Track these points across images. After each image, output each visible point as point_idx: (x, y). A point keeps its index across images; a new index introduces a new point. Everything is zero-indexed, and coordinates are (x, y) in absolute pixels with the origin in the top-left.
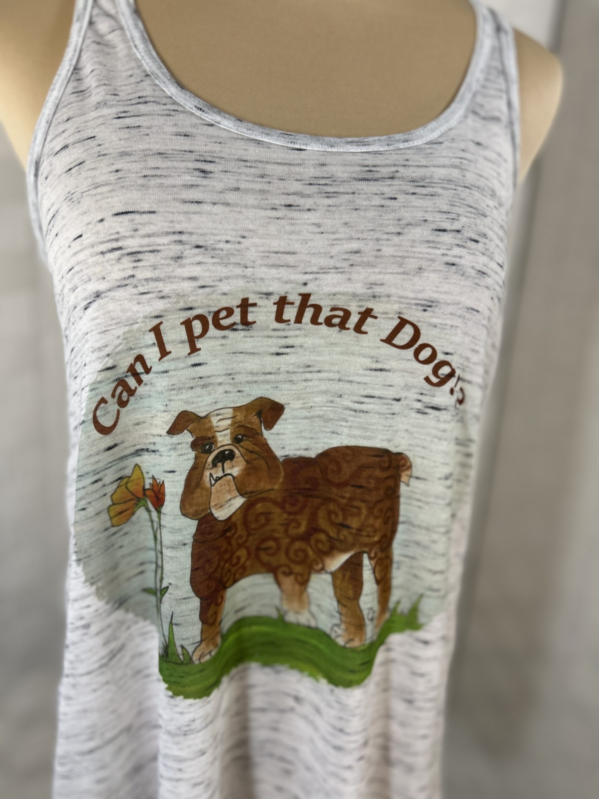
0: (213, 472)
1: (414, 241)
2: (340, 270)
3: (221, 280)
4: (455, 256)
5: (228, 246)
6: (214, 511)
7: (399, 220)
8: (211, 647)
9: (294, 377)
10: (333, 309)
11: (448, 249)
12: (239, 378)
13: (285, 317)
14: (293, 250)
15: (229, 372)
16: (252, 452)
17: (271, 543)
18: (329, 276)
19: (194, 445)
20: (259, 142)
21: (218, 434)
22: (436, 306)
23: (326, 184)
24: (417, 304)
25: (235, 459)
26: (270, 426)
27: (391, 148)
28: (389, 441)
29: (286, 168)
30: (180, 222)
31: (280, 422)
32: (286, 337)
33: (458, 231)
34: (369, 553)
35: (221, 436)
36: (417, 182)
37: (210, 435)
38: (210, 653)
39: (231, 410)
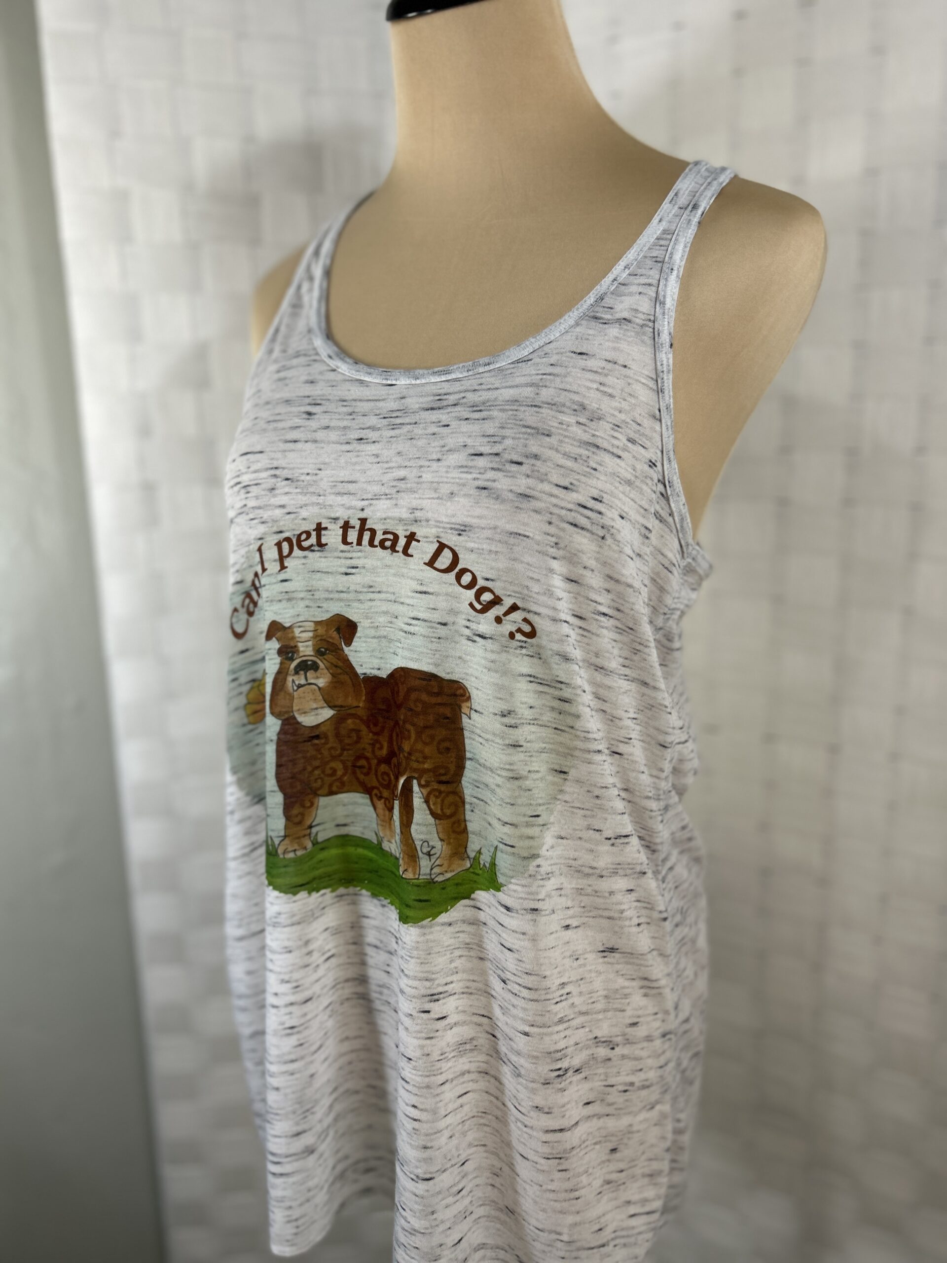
0: (295, 678)
1: (449, 467)
2: (389, 496)
3: (301, 507)
4: (488, 480)
5: (308, 478)
6: (297, 716)
7: (444, 446)
8: (296, 847)
9: (361, 597)
10: (384, 533)
11: (480, 473)
12: (318, 595)
13: (349, 540)
14: (354, 479)
15: (310, 588)
16: (336, 666)
17: (363, 762)
18: (382, 502)
19: (280, 652)
20: (361, 382)
21: (300, 644)
22: (470, 530)
23: (397, 417)
24: (451, 529)
25: (319, 671)
26: (349, 643)
27: (471, 373)
28: (437, 665)
29: (372, 404)
30: (277, 459)
31: (356, 639)
32: (351, 558)
33: (497, 454)
34: (418, 780)
35: (303, 646)
36: (477, 406)
37: (292, 644)
38: (295, 851)
39: (312, 624)
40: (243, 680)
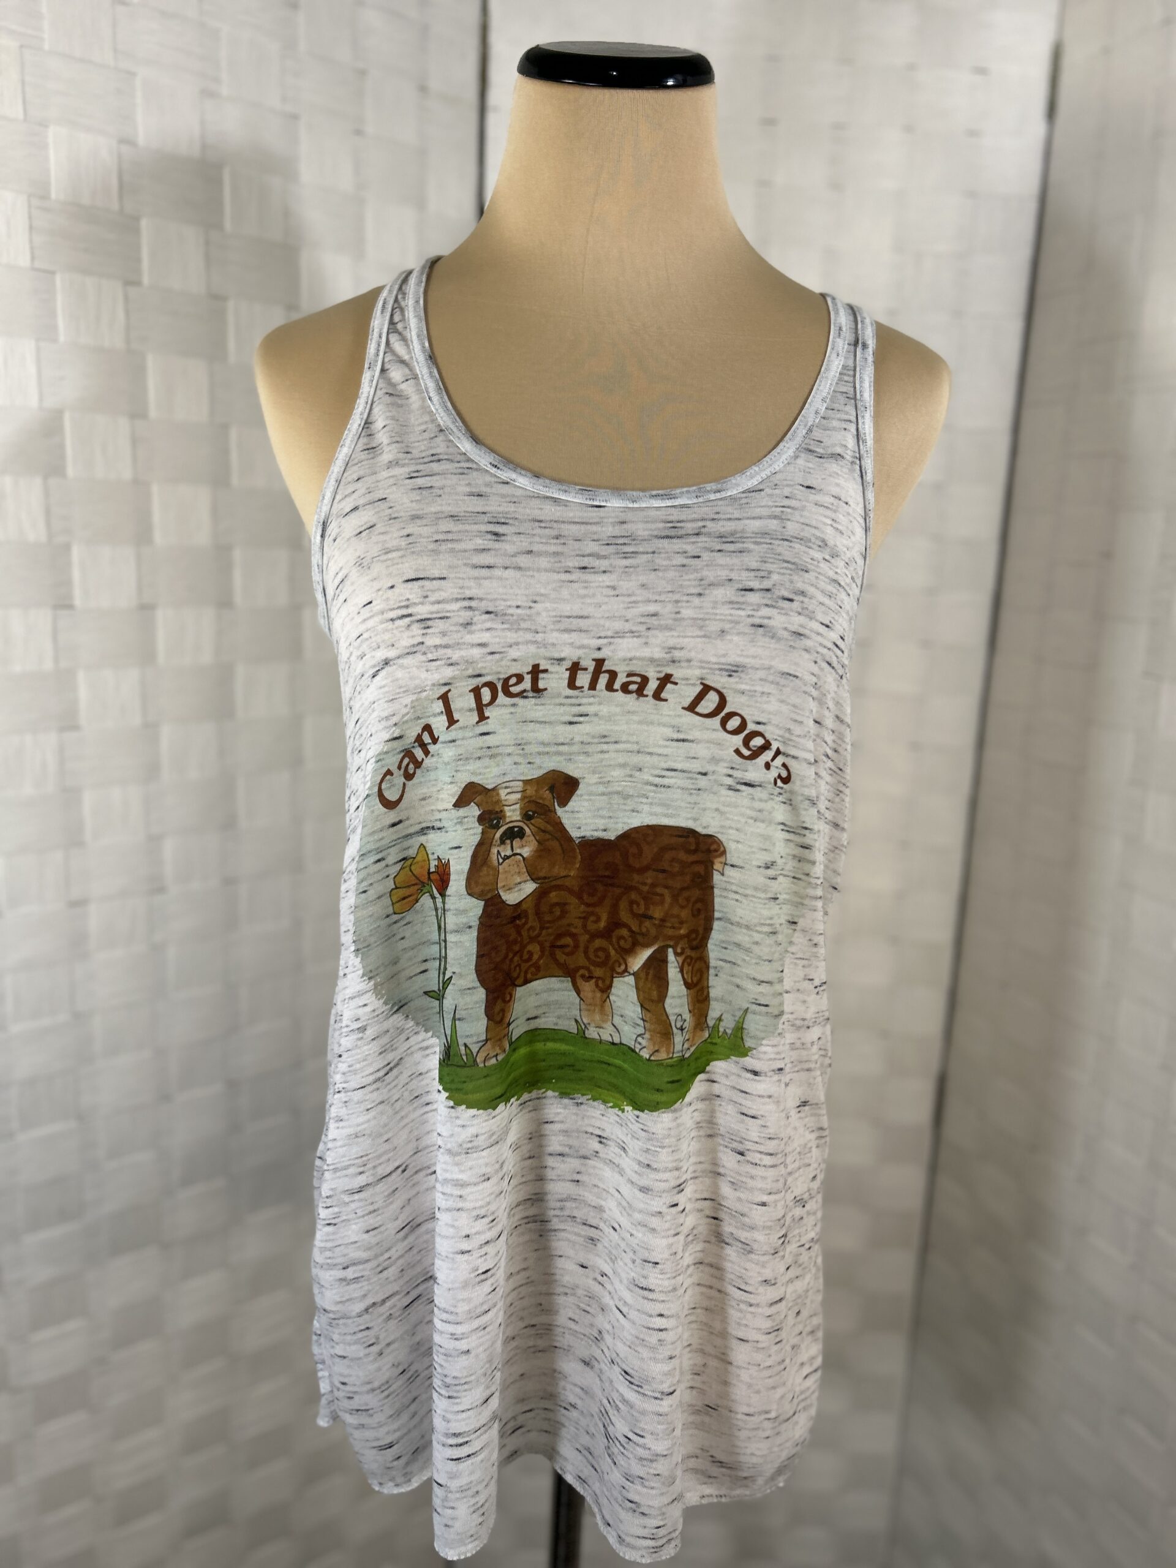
0: (501, 849)
1: (716, 602)
2: (636, 634)
3: (511, 646)
4: (764, 618)
5: (519, 611)
6: (502, 894)
7: (701, 580)
8: (498, 1050)
9: (589, 749)
10: (629, 675)
11: (754, 610)
12: (529, 749)
13: (578, 683)
14: (586, 614)
15: (519, 742)
16: (544, 831)
17: (568, 940)
18: (626, 640)
19: (481, 819)
20: (555, 500)
21: (506, 808)
22: (742, 671)
23: (625, 544)
24: (721, 670)
25: (525, 838)
26: (564, 803)
27: (701, 500)
28: (695, 820)
29: (583, 527)
30: (469, 588)
31: (574, 798)
32: (579, 705)
33: (768, 590)
34: (674, 948)
35: (510, 811)
36: (726, 537)
37: (497, 809)
38: (496, 1056)
39: (521, 783)
40: (391, 860)
